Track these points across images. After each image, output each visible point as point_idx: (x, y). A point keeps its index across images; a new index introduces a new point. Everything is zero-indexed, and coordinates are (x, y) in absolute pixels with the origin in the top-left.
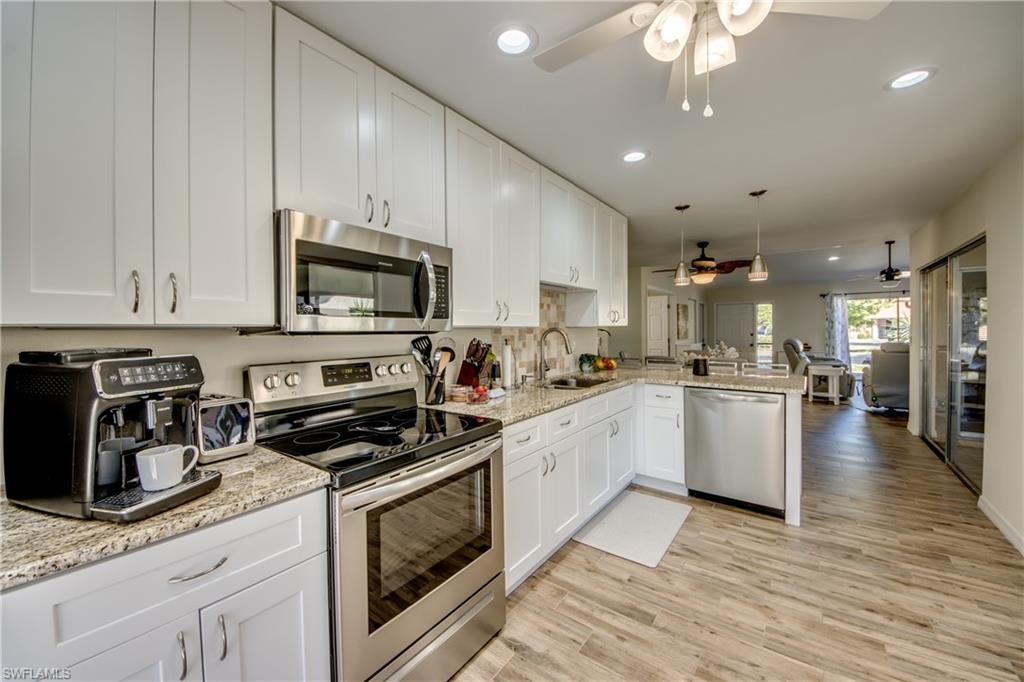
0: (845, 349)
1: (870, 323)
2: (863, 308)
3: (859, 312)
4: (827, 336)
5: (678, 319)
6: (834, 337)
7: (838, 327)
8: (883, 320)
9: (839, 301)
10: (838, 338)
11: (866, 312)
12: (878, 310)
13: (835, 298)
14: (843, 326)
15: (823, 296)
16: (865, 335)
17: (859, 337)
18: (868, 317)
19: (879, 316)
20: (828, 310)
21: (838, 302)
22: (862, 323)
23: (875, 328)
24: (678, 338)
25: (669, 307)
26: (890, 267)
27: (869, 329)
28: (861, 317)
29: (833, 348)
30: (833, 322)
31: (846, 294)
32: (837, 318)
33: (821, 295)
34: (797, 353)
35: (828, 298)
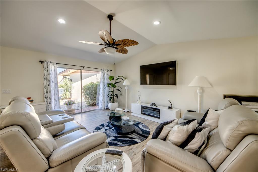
7: (52, 84)
13: (50, 65)
20: (46, 73)
21: (52, 68)
30: (49, 81)
31: (57, 63)
32: (51, 79)
33: (40, 61)
34: (32, 140)
35: (45, 64)
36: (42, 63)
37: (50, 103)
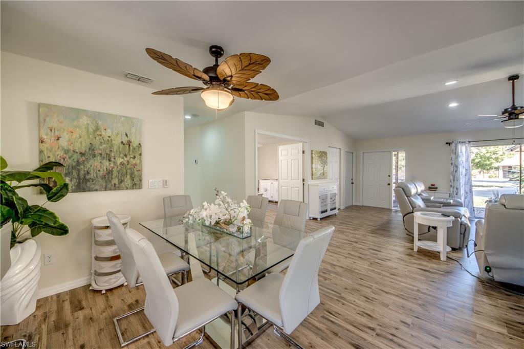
0: (468, 190)
1: (497, 169)
2: (492, 158)
3: (489, 161)
4: (452, 178)
5: (312, 163)
6: (458, 180)
7: (462, 170)
8: (506, 166)
9: (464, 149)
10: (462, 180)
11: (493, 161)
12: (502, 160)
13: (459, 146)
14: (466, 170)
15: (449, 144)
16: (494, 176)
17: (489, 177)
18: (495, 165)
19: (503, 164)
20: (453, 156)
21: (462, 149)
22: (491, 168)
23: (501, 172)
24: (312, 179)
25: (303, 152)
26: (514, 105)
27: (497, 172)
28: (490, 165)
29: (457, 189)
30: (457, 166)
31: (470, 142)
32: (461, 163)
33: (447, 143)
34: (407, 197)
35: (453, 146)
36: (449, 145)
37: (456, 194)
